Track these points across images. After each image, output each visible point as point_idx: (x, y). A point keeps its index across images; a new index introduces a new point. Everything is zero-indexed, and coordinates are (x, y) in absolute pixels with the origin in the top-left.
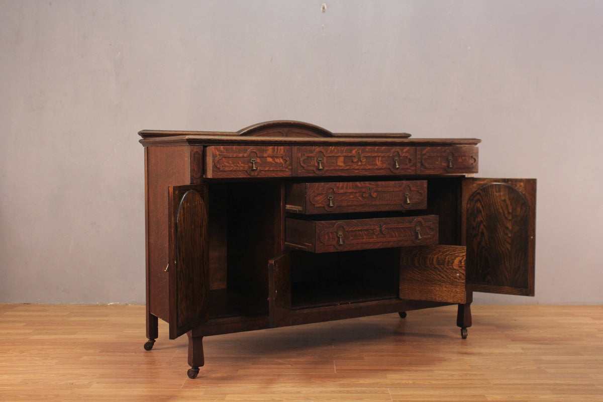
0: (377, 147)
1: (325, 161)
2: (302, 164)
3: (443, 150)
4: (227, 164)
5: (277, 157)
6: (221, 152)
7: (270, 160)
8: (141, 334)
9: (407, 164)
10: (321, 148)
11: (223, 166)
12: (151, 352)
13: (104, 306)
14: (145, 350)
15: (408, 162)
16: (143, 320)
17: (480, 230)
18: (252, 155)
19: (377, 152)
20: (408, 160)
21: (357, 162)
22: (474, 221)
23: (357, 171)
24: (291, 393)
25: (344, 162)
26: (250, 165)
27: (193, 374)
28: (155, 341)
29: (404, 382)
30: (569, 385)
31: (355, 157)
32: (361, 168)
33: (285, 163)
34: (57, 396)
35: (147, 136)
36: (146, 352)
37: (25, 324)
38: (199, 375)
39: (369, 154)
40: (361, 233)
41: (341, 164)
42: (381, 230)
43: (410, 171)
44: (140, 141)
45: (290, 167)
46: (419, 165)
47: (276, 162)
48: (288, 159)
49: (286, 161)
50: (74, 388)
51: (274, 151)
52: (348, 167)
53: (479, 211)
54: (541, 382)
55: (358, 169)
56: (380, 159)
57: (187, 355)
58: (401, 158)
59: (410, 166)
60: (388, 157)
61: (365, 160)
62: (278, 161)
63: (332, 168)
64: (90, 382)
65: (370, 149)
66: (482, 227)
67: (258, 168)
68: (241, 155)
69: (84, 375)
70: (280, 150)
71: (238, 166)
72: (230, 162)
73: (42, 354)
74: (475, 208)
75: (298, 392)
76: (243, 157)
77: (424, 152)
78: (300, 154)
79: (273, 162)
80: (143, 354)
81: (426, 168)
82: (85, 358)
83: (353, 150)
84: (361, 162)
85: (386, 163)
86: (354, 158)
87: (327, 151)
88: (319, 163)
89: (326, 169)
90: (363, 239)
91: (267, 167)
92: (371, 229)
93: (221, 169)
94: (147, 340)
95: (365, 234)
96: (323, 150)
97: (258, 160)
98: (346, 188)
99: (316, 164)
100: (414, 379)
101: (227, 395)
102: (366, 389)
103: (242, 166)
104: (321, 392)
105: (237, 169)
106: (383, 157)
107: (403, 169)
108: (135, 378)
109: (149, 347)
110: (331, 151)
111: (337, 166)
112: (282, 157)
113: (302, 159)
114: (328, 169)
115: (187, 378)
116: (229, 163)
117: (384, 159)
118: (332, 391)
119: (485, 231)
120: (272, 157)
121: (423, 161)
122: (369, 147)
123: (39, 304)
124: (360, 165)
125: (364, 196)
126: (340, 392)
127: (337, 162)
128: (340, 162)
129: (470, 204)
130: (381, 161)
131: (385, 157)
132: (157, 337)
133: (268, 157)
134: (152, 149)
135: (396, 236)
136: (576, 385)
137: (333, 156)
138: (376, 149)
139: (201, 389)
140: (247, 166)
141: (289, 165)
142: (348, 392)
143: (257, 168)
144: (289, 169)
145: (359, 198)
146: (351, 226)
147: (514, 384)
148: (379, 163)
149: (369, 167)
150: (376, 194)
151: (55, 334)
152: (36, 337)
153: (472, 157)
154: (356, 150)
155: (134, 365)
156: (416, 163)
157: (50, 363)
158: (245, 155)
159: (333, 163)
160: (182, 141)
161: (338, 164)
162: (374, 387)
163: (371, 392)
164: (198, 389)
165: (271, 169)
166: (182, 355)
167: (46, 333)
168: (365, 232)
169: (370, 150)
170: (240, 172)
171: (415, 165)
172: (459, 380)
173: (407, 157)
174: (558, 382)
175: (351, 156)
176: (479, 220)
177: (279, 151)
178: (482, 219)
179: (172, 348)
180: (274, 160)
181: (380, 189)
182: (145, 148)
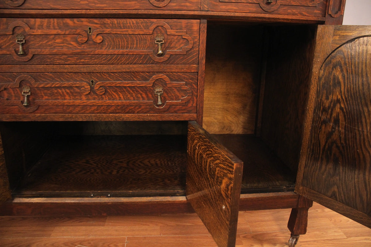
17: (334, 115)
22: (327, 98)
40: (60, 91)
42: (92, 89)
53: (337, 83)
66: (337, 109)
74: (332, 77)
90: (65, 99)
92: (76, 87)
95: (68, 93)
98: (48, 27)
119: (341, 117)
125: (79, 39)
129: (324, 71)
135: (120, 97)
145: (72, 43)
150: (100, 37)
168: (68, 91)
176: (335, 98)
178: (339, 97)
181: (108, 31)
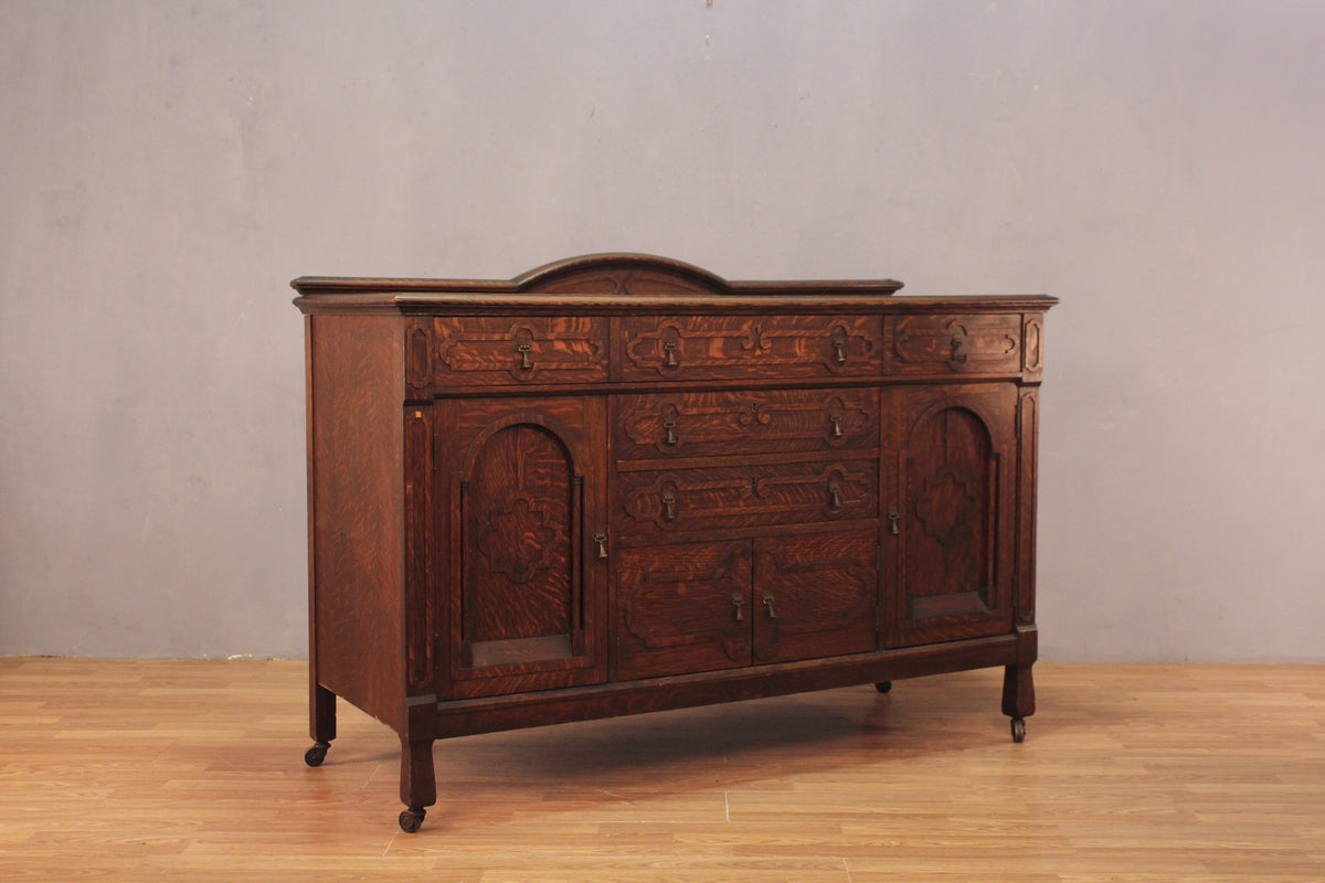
0: (796, 317)
1: (681, 348)
2: (632, 356)
3: (943, 321)
4: (467, 357)
5: (576, 340)
6: (454, 330)
7: (561, 346)
8: (298, 727)
9: (862, 354)
10: (674, 322)
11: (457, 361)
12: (320, 770)
13: (220, 662)
14: (307, 766)
15: (864, 350)
16: (302, 695)
18: (521, 335)
19: (796, 327)
20: (864, 344)
21: (754, 349)
23: (753, 369)
24: (627, 867)
25: (724, 351)
26: (517, 356)
27: (412, 822)
28: (330, 745)
29: (878, 842)
30: (1247, 852)
31: (747, 338)
32: (761, 362)
33: (594, 354)
34: (110, 872)
35: (310, 290)
36: (309, 771)
37: (42, 704)
38: (424, 824)
39: (779, 333)
40: (712, 495)
41: (719, 355)
42: (753, 490)
43: (868, 368)
44: (296, 302)
45: (604, 362)
46: (888, 354)
47: (572, 351)
48: (600, 344)
49: (597, 348)
50: (148, 852)
51: (569, 326)
52: (733, 361)
54: (1186, 844)
55: (754, 365)
56: (803, 342)
57: (398, 778)
58: (850, 340)
59: (870, 358)
60: (822, 338)
61: (770, 345)
62: (578, 348)
63: (697, 363)
64: (183, 841)
65: (783, 320)
67: (536, 365)
68: (497, 337)
69: (169, 824)
70: (584, 324)
71: (490, 361)
72: (474, 352)
73: (79, 773)
75: (644, 865)
76: (503, 340)
77: (900, 327)
78: (626, 333)
79: (569, 351)
80: (302, 774)
81: (903, 360)
82: (173, 784)
83: (742, 324)
84: (761, 348)
85: (817, 350)
86: (744, 342)
87: (685, 326)
88: (667, 353)
89: (683, 364)
90: (717, 507)
91: (553, 362)
92: (734, 488)
93: (455, 367)
94: (311, 743)
95: (721, 498)
96: (678, 325)
97: (535, 347)
98: (704, 405)
99: (663, 356)
100: (903, 837)
101: (486, 872)
102: (796, 858)
103: (499, 361)
104: (695, 865)
105: (488, 366)
106: (810, 338)
107: (853, 364)
108: (283, 830)
109: (315, 758)
110: (695, 325)
111: (710, 358)
112: (588, 341)
113: (631, 344)
114: (688, 364)
115: (399, 830)
116: (471, 355)
117: (811, 342)
118: (720, 864)
120: (564, 340)
121: (898, 345)
122: (778, 317)
123: (75, 657)
124: (759, 356)
125: (742, 420)
126: (737, 865)
127: (707, 351)
128: (716, 350)
130: (806, 346)
131: (814, 338)
132: (333, 736)
133: (557, 339)
134: (322, 318)
135: (787, 502)
136: (1265, 853)
137: (701, 338)
138: (794, 322)
139: (427, 858)
140: (511, 359)
141: (603, 358)
142: (754, 865)
143: (532, 365)
144: (603, 367)
145: (733, 425)
146: (692, 482)
147: (1123, 850)
148: (800, 350)
149: (778, 361)
150: (767, 416)
151: (109, 727)
152: (65, 734)
153: (1007, 336)
154: (750, 323)
155: (282, 801)
156: (883, 349)
157: (95, 794)
158: (507, 337)
159: (700, 352)
160: (386, 307)
161: (711, 354)
162: (813, 855)
163: (804, 867)
164: (420, 858)
165: (564, 366)
166: (389, 775)
167: (90, 724)
168: (722, 494)
169: (781, 323)
170: (494, 374)
171: (881, 354)
172: (1002, 837)
173: (862, 337)
174: (1223, 845)
175: (739, 337)
177: (581, 326)
179: (369, 760)
180: (569, 347)
181: (776, 407)
182: (306, 317)
